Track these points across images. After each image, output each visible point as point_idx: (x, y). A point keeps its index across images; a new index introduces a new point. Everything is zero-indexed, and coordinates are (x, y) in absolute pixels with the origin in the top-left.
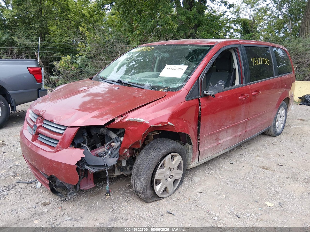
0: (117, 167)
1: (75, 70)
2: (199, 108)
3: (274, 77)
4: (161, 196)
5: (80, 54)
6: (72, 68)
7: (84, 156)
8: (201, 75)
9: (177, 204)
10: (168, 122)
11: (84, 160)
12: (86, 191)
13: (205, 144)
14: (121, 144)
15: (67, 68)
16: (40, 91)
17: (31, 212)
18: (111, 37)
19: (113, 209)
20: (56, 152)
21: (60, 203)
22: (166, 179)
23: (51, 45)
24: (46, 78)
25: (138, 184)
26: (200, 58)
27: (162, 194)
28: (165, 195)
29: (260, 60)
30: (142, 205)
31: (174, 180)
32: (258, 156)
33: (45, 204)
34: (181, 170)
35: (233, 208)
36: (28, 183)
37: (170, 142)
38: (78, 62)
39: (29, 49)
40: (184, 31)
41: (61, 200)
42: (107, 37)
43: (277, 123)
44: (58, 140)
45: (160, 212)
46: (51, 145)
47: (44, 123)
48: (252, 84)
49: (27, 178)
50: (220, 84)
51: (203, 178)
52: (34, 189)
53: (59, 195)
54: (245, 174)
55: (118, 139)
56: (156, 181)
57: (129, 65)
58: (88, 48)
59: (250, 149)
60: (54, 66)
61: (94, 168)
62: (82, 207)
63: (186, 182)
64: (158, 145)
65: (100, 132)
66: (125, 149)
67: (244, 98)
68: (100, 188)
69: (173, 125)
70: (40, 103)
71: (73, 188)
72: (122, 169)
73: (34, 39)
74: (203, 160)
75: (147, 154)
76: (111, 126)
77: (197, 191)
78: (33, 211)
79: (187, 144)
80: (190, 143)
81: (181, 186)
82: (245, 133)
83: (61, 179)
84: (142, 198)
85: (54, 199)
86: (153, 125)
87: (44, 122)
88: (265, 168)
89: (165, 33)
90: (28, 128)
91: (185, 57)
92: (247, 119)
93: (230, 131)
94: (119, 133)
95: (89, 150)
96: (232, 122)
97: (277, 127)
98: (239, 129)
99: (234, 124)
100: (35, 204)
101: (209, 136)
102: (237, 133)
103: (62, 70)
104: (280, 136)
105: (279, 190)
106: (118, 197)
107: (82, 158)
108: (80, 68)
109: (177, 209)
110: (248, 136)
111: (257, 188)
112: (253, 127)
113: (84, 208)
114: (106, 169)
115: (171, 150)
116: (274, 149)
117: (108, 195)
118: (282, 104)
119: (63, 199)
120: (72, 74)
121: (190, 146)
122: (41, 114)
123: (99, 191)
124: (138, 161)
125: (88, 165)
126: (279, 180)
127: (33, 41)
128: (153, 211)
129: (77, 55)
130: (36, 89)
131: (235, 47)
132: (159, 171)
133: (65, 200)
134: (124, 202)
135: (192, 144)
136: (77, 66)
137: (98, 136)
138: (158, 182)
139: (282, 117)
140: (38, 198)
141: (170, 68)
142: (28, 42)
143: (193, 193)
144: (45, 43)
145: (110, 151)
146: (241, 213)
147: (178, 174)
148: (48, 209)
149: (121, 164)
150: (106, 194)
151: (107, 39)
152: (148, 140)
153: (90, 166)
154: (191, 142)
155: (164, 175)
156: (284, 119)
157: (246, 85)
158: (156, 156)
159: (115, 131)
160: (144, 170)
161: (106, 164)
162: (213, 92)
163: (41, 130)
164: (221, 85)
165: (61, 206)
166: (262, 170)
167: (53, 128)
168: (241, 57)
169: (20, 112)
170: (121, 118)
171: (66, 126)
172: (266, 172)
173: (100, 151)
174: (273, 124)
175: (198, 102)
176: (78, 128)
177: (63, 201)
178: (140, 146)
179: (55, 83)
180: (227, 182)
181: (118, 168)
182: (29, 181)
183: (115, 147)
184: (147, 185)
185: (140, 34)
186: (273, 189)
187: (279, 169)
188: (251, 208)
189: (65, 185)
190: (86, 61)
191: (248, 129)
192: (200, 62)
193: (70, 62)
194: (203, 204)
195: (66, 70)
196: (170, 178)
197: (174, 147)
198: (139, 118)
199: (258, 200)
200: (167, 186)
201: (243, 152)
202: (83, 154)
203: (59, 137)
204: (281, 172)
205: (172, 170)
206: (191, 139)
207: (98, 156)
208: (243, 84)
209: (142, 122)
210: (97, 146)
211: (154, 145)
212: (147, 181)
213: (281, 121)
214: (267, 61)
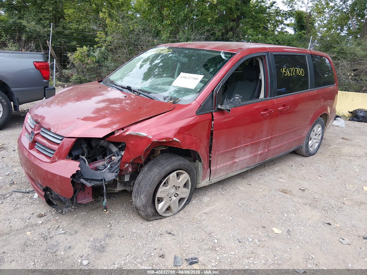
0: (119, 182)
1: (92, 64)
2: (212, 123)
3: (309, 90)
4: (164, 215)
5: (99, 45)
6: (89, 61)
7: (79, 169)
8: (217, 86)
9: (179, 224)
10: (174, 138)
11: (81, 173)
12: (86, 205)
13: (218, 162)
14: (121, 158)
15: (82, 61)
16: (47, 89)
17: (25, 223)
18: (136, 26)
19: (110, 225)
20: (52, 162)
21: (57, 215)
22: (171, 197)
23: (66, 32)
24: (58, 72)
25: (138, 201)
26: (218, 67)
27: (165, 212)
28: (168, 214)
29: (292, 70)
30: (142, 223)
31: (179, 199)
32: (280, 178)
33: (40, 216)
34: (188, 189)
35: (237, 232)
36: (25, 193)
37: (177, 158)
38: (95, 55)
39: (40, 36)
40: (223, 24)
41: (57, 212)
42: (131, 27)
43: (310, 142)
44: (54, 151)
45: (160, 231)
46: (48, 155)
47: (42, 131)
48: (278, 97)
49: (24, 187)
50: (236, 98)
51: (213, 199)
52: (31, 199)
53: (55, 208)
54: (260, 197)
55: (118, 153)
56: (159, 199)
57: (153, 64)
58: (109, 38)
59: (275, 169)
60: (68, 58)
61: (90, 182)
62: (78, 221)
63: (194, 201)
64: (162, 161)
65: (100, 144)
66: (126, 164)
67: (267, 113)
68: (101, 203)
69: (178, 141)
70: (43, 106)
71: (70, 201)
72: (125, 184)
73: (47, 24)
74: (215, 179)
75: (150, 170)
76: (111, 138)
77: (203, 211)
78: (26, 222)
79: (197, 161)
80: (200, 161)
81: (188, 205)
82: (267, 152)
83: (56, 191)
84: (142, 216)
85: (50, 211)
86: (156, 141)
87: (42, 129)
88: (284, 192)
89: (201, 25)
90: (26, 134)
91: (202, 65)
92: (271, 137)
93: (248, 150)
94: (120, 146)
95: (87, 163)
96: (251, 139)
97: (311, 146)
98: (261, 147)
99: (254, 142)
100: (30, 215)
101: (222, 154)
102: (258, 151)
103: (77, 63)
104: (313, 156)
105: (292, 216)
106: (118, 213)
107: (77, 171)
108: (98, 62)
109: (179, 229)
110: (272, 155)
111: (269, 213)
112: (279, 145)
113: (80, 223)
114: (104, 184)
115: (176, 167)
116: (302, 171)
117: (106, 210)
118: (318, 120)
119: (59, 211)
120: (88, 68)
121: (200, 164)
122: (39, 121)
123: (99, 205)
124: (140, 177)
125: (84, 179)
126: (295, 206)
127: (44, 27)
128: (152, 229)
129: (96, 46)
130: (43, 87)
131: (262, 56)
132: (161, 189)
133: (62, 213)
134: (124, 218)
135: (202, 161)
136: (94, 59)
137: (98, 148)
138: (160, 200)
139: (317, 135)
140: (33, 209)
141: (185, 77)
142: (39, 28)
143: (199, 213)
144: (59, 29)
145: (109, 165)
146: (244, 237)
147: (185, 193)
148: (42, 221)
149: (123, 178)
150: (103, 210)
151: (131, 29)
152: (154, 155)
153: (87, 180)
154: (201, 159)
155: (167, 193)
156: (320, 138)
157: (271, 99)
158: (159, 173)
159: (116, 144)
160: (146, 186)
161: (104, 178)
162: (228, 107)
163: (39, 138)
164: (238, 99)
165: (56, 219)
166: (280, 193)
167: (50, 136)
168: (268, 67)
169: (25, 111)
170: (122, 131)
171: (64, 137)
172: (284, 196)
173: (99, 164)
174: (305, 143)
175: (211, 117)
176: (75, 139)
177: (59, 214)
178: (143, 161)
179: (68, 79)
180: (238, 205)
181: (121, 183)
182: (26, 190)
183: (114, 161)
184: (147, 203)
185: (171, 25)
186: (286, 215)
187: (301, 193)
188: (256, 233)
189: (60, 197)
190: (106, 54)
191: (272, 148)
192: (217, 72)
193: (87, 54)
194: (206, 226)
195: (81, 63)
196: (175, 196)
197: (180, 164)
198: (141, 132)
199: (266, 226)
200: (171, 205)
201: (266, 172)
202: (79, 166)
203: (56, 147)
204: (301, 197)
205: (177, 188)
206: (200, 156)
207: (97, 169)
208: (268, 98)
209: (144, 137)
210: (98, 158)
211: (158, 161)
212: (147, 198)
213: (316, 140)
214: (301, 72)
